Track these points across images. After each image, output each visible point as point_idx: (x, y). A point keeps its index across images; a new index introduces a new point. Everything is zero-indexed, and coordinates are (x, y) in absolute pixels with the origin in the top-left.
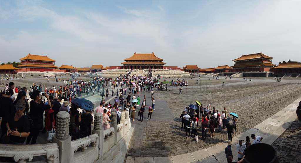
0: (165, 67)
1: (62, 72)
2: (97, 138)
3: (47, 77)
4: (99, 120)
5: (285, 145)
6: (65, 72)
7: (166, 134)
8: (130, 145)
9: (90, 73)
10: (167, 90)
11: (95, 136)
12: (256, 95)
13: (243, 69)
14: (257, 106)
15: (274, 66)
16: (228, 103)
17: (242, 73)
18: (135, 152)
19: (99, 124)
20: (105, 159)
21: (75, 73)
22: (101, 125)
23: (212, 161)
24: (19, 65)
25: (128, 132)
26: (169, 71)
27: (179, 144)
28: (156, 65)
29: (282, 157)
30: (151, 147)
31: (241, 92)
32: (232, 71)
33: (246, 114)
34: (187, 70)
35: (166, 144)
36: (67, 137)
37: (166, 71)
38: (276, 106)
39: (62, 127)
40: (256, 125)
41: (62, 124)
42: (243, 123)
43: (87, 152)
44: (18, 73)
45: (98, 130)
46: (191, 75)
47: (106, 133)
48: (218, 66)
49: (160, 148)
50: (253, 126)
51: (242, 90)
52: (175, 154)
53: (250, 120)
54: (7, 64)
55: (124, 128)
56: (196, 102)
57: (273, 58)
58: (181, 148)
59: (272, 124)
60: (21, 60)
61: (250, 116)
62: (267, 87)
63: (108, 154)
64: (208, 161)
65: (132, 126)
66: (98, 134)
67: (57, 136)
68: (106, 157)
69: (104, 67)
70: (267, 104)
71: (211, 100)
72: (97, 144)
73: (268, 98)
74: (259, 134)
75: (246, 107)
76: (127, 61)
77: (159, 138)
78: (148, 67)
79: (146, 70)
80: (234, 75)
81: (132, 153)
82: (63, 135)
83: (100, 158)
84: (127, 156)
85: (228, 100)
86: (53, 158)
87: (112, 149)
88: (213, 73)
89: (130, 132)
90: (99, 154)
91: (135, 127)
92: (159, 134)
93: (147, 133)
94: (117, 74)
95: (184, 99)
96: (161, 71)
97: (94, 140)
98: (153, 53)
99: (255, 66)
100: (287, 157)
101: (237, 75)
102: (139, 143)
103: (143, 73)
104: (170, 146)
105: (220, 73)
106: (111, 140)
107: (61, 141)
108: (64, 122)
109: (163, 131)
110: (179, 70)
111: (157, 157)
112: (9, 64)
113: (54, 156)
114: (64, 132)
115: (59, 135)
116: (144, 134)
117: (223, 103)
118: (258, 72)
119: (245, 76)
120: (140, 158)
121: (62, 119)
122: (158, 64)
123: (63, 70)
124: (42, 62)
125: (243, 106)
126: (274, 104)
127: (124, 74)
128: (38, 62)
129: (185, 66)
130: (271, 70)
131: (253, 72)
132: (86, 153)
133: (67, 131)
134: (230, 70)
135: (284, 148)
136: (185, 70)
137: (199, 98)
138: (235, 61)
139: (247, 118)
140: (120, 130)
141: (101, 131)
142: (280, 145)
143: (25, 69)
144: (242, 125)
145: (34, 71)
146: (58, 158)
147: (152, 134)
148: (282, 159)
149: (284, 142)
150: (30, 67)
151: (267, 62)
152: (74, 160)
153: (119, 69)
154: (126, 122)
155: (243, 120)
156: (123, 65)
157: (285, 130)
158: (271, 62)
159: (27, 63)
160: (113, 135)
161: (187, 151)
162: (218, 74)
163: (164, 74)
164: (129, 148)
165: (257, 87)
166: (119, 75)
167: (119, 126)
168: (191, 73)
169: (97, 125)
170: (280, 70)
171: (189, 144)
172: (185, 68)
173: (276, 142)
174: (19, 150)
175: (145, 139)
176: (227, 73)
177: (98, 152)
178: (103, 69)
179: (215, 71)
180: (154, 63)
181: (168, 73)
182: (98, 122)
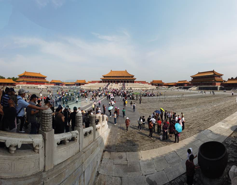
0: (136, 82)
1: (53, 85)
2: (77, 134)
3: (40, 89)
4: (79, 119)
5: (233, 143)
6: (55, 85)
7: (136, 134)
8: (107, 142)
9: (75, 86)
10: (137, 100)
11: (76, 132)
12: (209, 104)
13: (199, 84)
14: (210, 112)
15: (224, 82)
16: (186, 110)
17: (198, 87)
18: (110, 148)
19: (79, 123)
20: (84, 152)
21: (63, 86)
22: (81, 123)
23: (173, 155)
24: (17, 80)
25: (105, 131)
26: (139, 85)
27: (147, 141)
28: (129, 80)
29: (230, 153)
30: (124, 144)
31: (197, 101)
32: (190, 85)
33: (201, 119)
34: (154, 84)
35: (136, 141)
36: (50, 129)
37: (136, 85)
38: (225, 113)
39: (46, 120)
40: (210, 127)
41: (46, 118)
42: (199, 125)
43: (69, 145)
44: (17, 86)
45: (78, 127)
46: (157, 88)
47: (86, 131)
48: (179, 81)
49: (131, 145)
50: (207, 128)
51: (198, 100)
52: (143, 150)
53: (205, 124)
54: (8, 79)
55: (101, 128)
56: (161, 109)
57: (223, 75)
58: (148, 145)
59: (223, 127)
60: (19, 76)
61: (205, 120)
62: (218, 98)
63: (87, 148)
64: (170, 156)
65: (109, 127)
66: (78, 130)
67: (43, 128)
68: (86, 151)
69: (87, 82)
70: (218, 111)
71: (173, 108)
72: (78, 139)
73: (219, 106)
74: (212, 134)
75: (201, 113)
76: (104, 77)
77: (131, 137)
78: (122, 82)
79: (120, 84)
80: (191, 88)
81: (108, 149)
82: (47, 128)
83: (80, 151)
84: (104, 151)
85: (186, 107)
86: (39, 147)
87: (91, 144)
88: (175, 87)
89: (107, 132)
90: (79, 148)
91: (111, 128)
92: (130, 134)
93: (121, 133)
94: (97, 87)
95: (151, 106)
96: (133, 85)
97: (75, 135)
98: (126, 70)
99: (209, 81)
100: (235, 153)
101: (194, 88)
102: (114, 141)
103: (118, 86)
104: (139, 143)
105: (181, 87)
106: (91, 137)
107: (45, 133)
108: (48, 117)
109: (134, 132)
110: (147, 84)
111: (129, 152)
112: (9, 78)
113: (40, 145)
114: (48, 125)
115: (43, 127)
116: (119, 133)
117: (182, 110)
118: (211, 86)
119: (200, 89)
120: (115, 153)
121: (46, 114)
122: (130, 79)
123: (53, 84)
124: (36, 77)
125: (199, 112)
126: (224, 111)
127: (102, 87)
128: (33, 77)
129: (152, 81)
130: (221, 85)
131: (207, 86)
132: (67, 146)
133: (50, 124)
134: (188, 84)
135: (232, 146)
136: (152, 84)
137: (163, 106)
138: (192, 77)
139: (201, 122)
140: (98, 129)
141: (80, 128)
142: (229, 143)
143: (22, 82)
144: (197, 127)
145: (30, 84)
146: (42, 147)
147: (125, 133)
148: (230, 154)
149: (232, 141)
150: (26, 81)
151: (218, 78)
152: (57, 151)
153: (98, 83)
154: (104, 124)
155: (199, 123)
156: (101, 80)
157: (233, 131)
158: (222, 78)
159: (24, 78)
160: (92, 133)
161: (153, 147)
162: (179, 87)
163: (135, 87)
164: (106, 145)
165: (210, 98)
166: (98, 88)
167: (97, 126)
168: (156, 87)
169: (78, 123)
170: (229, 84)
171: (155, 141)
172: (152, 82)
173: (226, 141)
174: (10, 137)
175: (119, 137)
176: (186, 86)
177: (78, 146)
178: (86, 83)
179: (177, 85)
180: (126, 78)
181: (139, 86)
182: (79, 121)
